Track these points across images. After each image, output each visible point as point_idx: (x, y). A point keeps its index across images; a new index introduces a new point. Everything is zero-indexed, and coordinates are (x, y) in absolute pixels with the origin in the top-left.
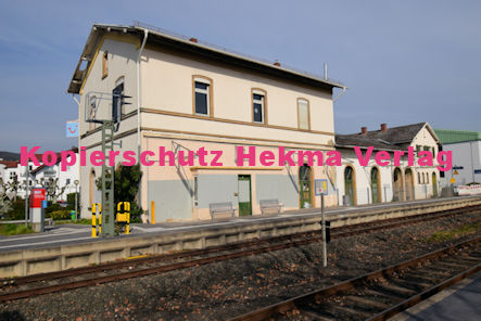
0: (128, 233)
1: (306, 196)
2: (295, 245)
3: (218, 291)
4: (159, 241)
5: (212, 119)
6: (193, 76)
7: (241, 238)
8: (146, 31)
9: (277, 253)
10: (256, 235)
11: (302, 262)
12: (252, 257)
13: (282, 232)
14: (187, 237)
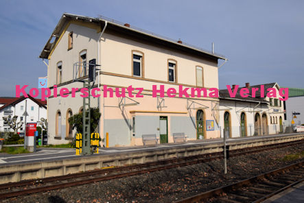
0: (98, 153)
1: (200, 131)
2: (203, 161)
3: (166, 187)
4: (119, 158)
5: (143, 79)
6: (132, 51)
7: (166, 157)
8: (106, 22)
9: (193, 166)
10: (175, 156)
11: (209, 172)
12: (179, 168)
13: (190, 154)
14: (135, 156)
